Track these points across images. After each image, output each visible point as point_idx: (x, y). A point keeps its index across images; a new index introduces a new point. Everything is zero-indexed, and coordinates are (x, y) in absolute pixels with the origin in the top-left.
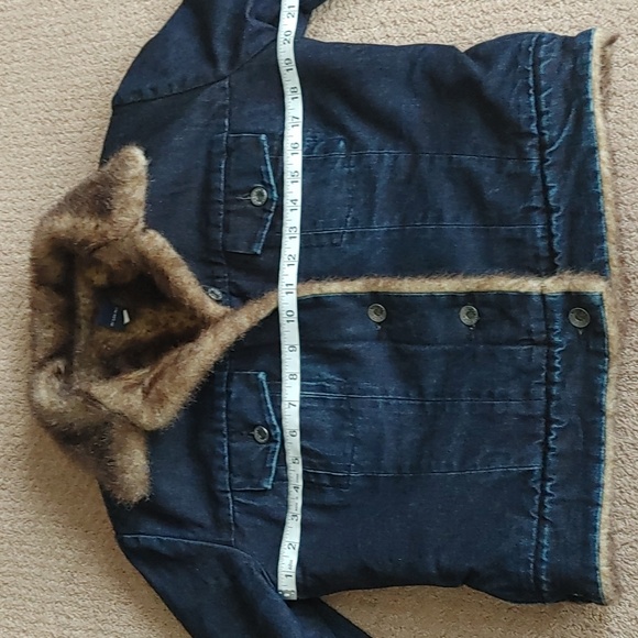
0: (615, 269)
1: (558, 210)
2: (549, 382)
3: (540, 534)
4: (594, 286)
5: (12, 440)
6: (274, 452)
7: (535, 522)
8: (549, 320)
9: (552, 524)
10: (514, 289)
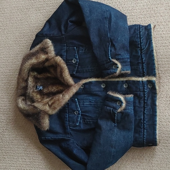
0: (157, 75)
1: (145, 63)
2: (144, 100)
3: (144, 132)
4: (154, 79)
6: (79, 117)
7: (143, 129)
8: (144, 86)
9: (146, 130)
10: (136, 80)
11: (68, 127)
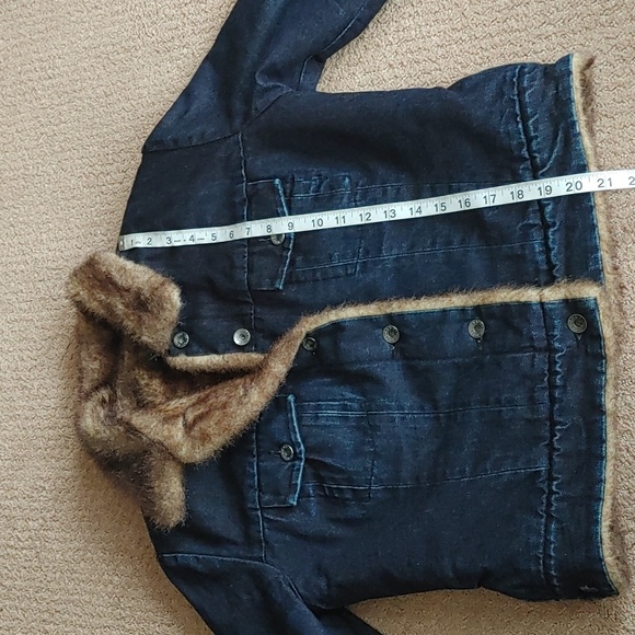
0: (609, 276)
1: (554, 224)
2: (552, 386)
3: (547, 531)
4: (589, 291)
5: (62, 473)
6: (299, 470)
7: (543, 520)
8: (549, 327)
9: (558, 521)
10: (514, 300)
11: (259, 512)
